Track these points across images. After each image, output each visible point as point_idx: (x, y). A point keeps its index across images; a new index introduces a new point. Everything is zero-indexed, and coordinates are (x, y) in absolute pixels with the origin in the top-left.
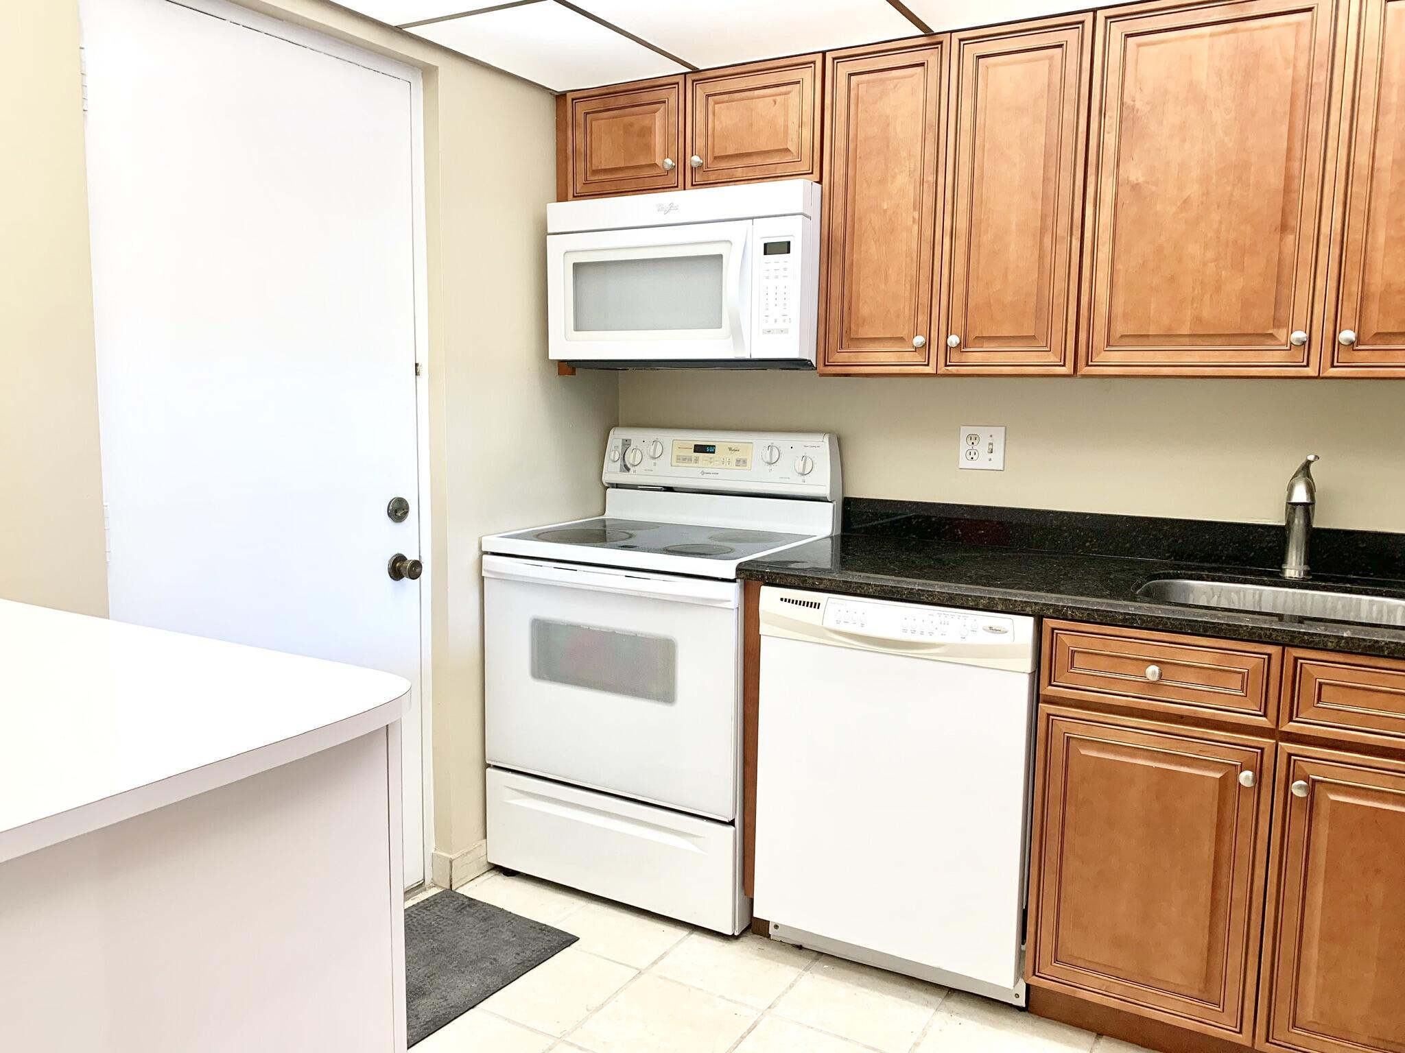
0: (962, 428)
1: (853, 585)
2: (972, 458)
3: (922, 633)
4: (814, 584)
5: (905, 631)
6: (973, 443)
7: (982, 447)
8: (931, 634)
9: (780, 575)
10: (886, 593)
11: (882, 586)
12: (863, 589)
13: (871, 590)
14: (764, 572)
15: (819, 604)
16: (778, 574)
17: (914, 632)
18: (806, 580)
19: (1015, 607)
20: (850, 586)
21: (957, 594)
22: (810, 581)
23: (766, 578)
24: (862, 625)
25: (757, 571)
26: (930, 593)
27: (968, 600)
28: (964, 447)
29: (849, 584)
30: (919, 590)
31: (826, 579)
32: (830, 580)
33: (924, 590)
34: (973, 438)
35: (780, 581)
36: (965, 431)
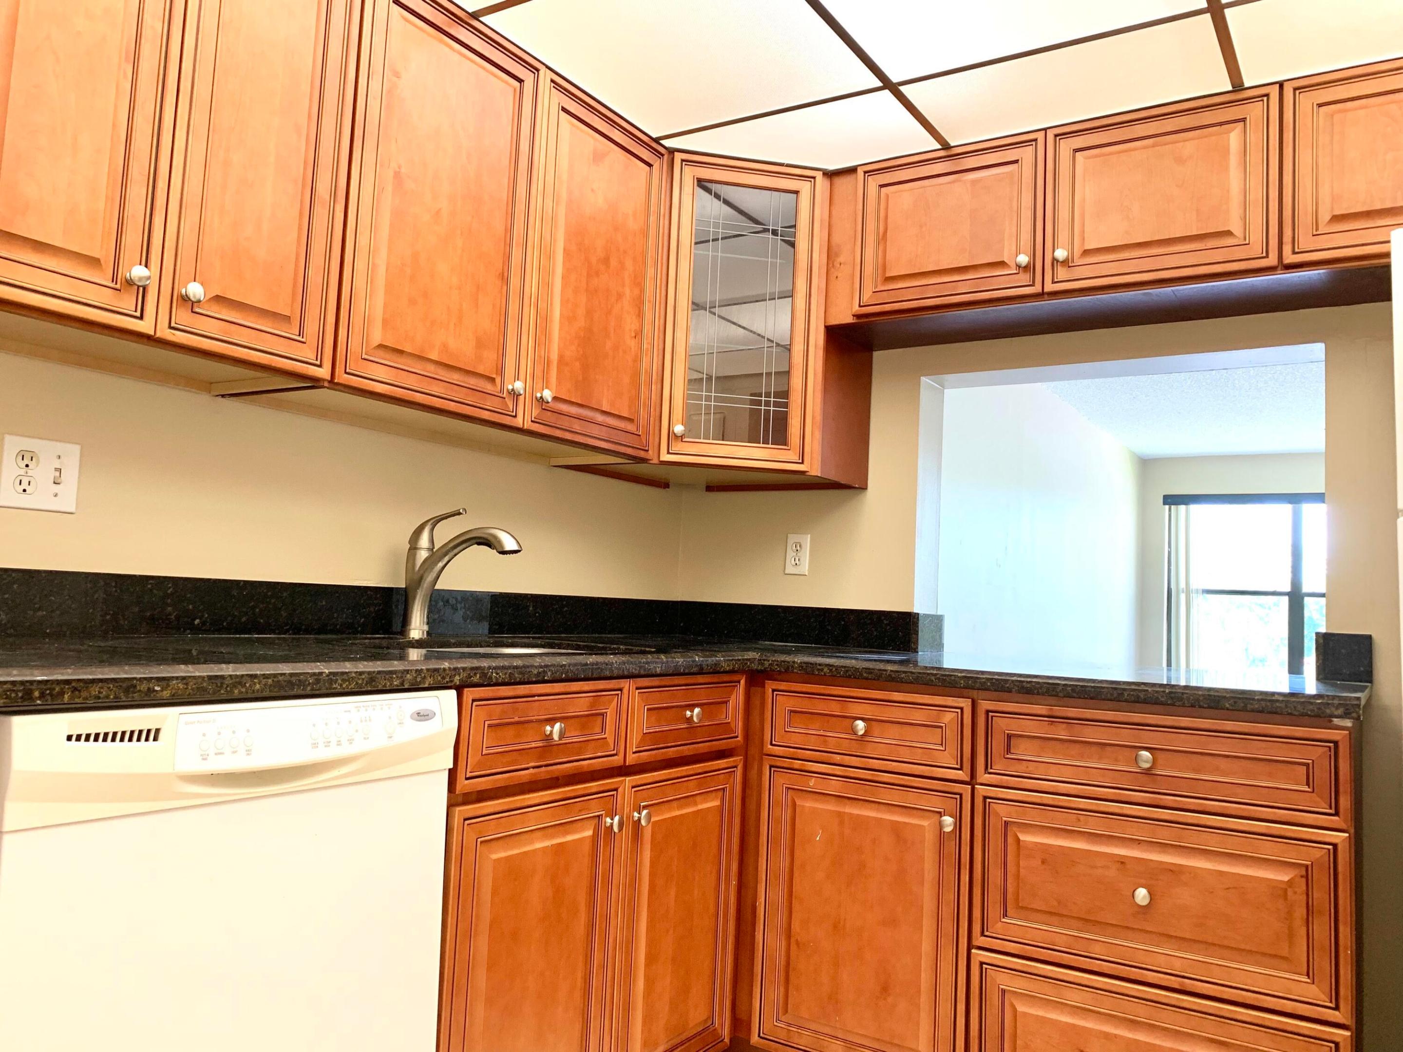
0: (8, 438)
1: (228, 681)
2: (24, 491)
3: (339, 743)
4: (150, 691)
5: (315, 745)
6: (27, 466)
7: (42, 473)
8: (350, 741)
9: (74, 684)
10: (281, 687)
11: (275, 675)
12: (244, 686)
13: (258, 686)
14: (31, 682)
15: (158, 731)
16: (68, 682)
17: (327, 744)
18: (135, 687)
19: (443, 678)
20: (222, 683)
21: (379, 672)
22: (144, 687)
23: (37, 694)
24: (249, 752)
25: (13, 683)
26: (345, 677)
27: (392, 678)
28: (12, 469)
29: (219, 682)
30: (330, 673)
31: (177, 678)
32: (184, 678)
33: (337, 673)
34: (27, 458)
35: (71, 698)
36: (13, 444)
